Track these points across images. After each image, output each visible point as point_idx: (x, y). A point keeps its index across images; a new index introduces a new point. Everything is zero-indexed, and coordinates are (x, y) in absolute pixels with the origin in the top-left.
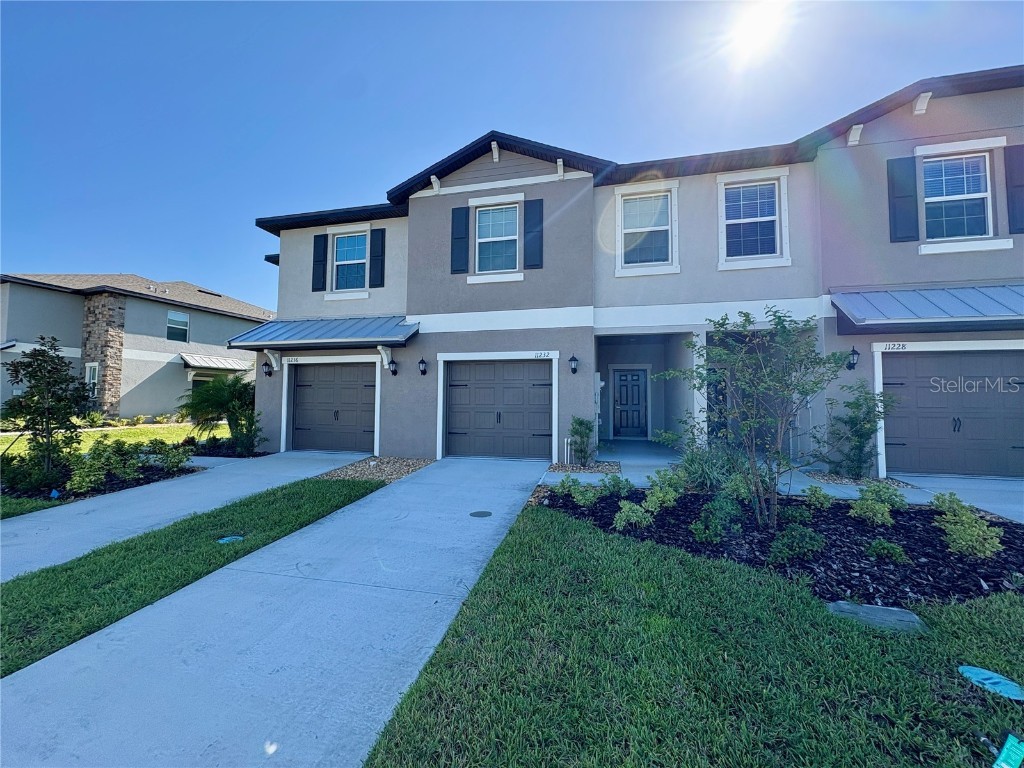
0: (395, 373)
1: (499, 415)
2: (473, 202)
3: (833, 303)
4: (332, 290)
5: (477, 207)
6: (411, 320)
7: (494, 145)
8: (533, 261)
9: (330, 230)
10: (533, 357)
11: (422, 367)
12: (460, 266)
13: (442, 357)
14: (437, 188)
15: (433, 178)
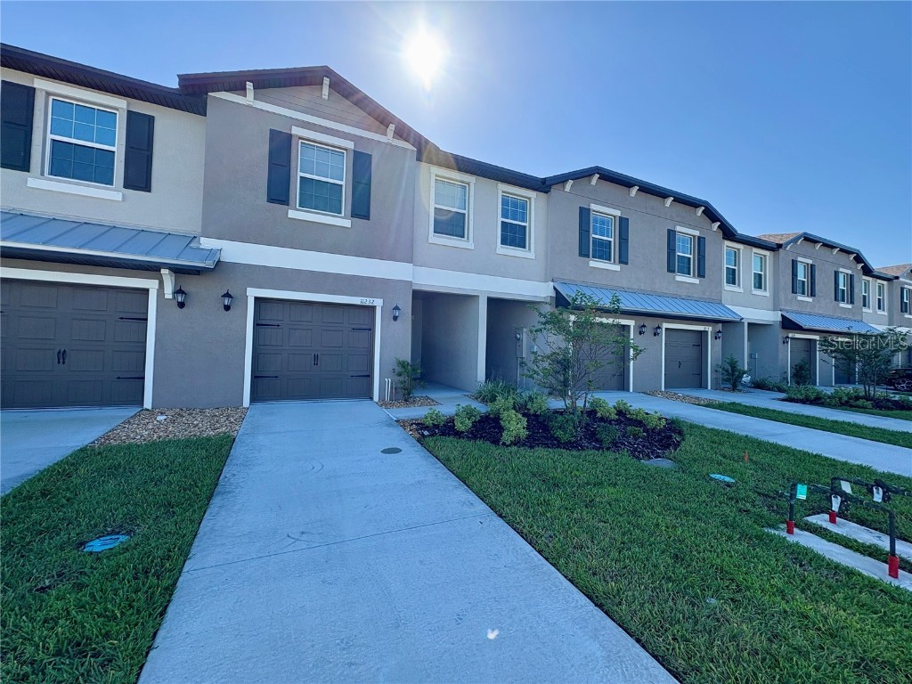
0: (181, 305)
1: (316, 357)
2: (296, 131)
3: (555, 288)
4: (42, 174)
5: (300, 138)
6: (207, 243)
7: (326, 81)
8: (361, 210)
9: (41, 84)
10: (359, 303)
11: (227, 302)
12: (278, 194)
13: (252, 293)
14: (249, 98)
15: (249, 85)
